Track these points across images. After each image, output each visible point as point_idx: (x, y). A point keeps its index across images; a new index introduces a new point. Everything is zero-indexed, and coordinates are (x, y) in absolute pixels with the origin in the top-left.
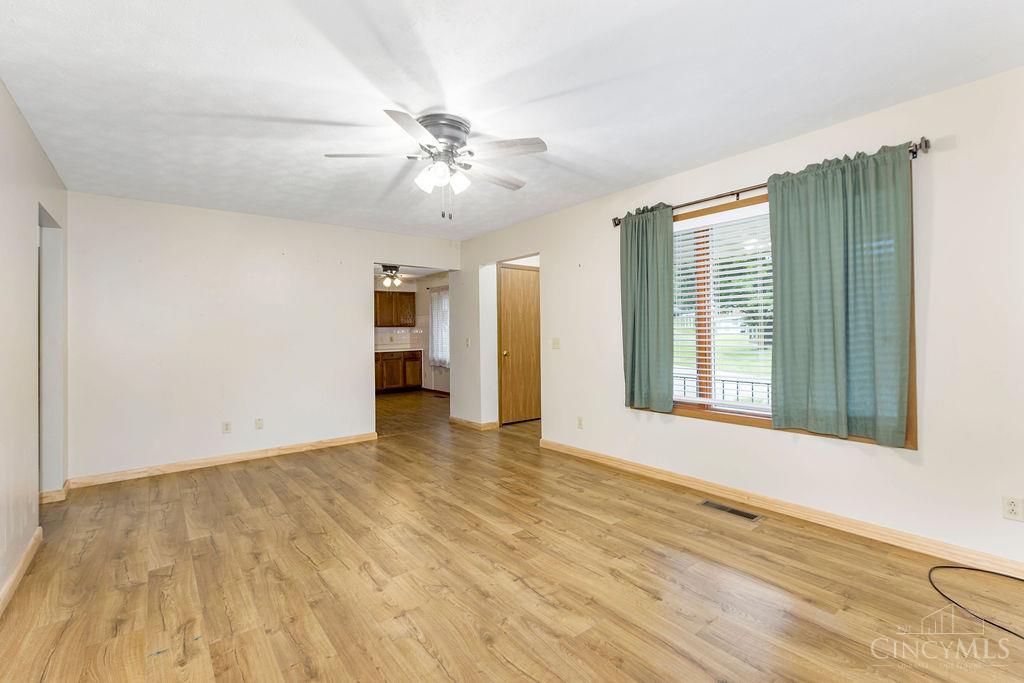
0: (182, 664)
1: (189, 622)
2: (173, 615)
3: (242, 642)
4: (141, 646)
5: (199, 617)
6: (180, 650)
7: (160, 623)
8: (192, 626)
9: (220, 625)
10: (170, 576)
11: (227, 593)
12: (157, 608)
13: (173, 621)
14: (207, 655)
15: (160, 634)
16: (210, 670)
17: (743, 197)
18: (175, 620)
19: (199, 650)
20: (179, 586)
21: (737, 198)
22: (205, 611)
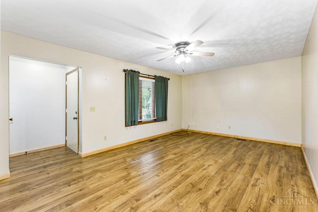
0: (259, 179)
1: (253, 186)
2: (256, 191)
3: (245, 175)
4: (267, 188)
5: (250, 185)
6: (258, 181)
7: (260, 191)
8: (253, 184)
9: (246, 180)
10: (250, 208)
11: (238, 187)
12: (260, 196)
13: (257, 189)
14: (253, 177)
15: (261, 188)
16: (254, 174)
17: (150, 77)
18: (256, 189)
19: (254, 178)
20: (249, 200)
21: (149, 77)
22: (247, 186)
